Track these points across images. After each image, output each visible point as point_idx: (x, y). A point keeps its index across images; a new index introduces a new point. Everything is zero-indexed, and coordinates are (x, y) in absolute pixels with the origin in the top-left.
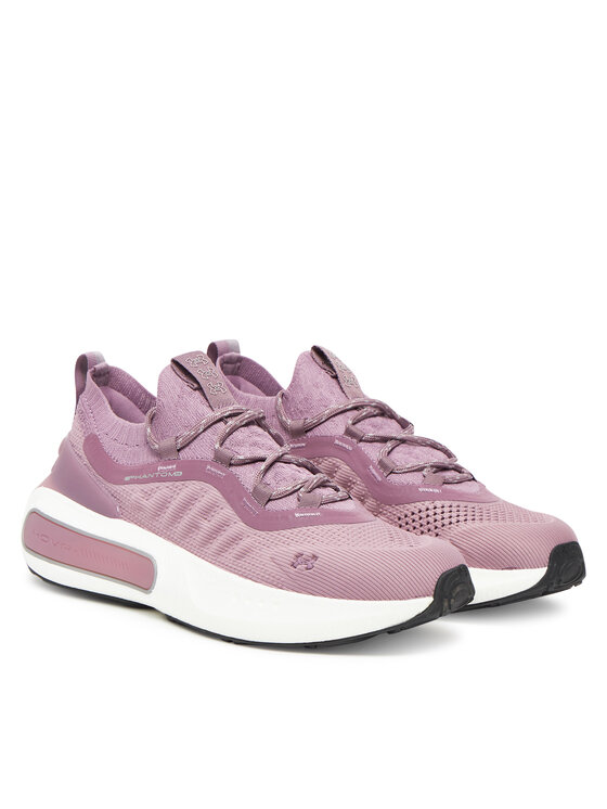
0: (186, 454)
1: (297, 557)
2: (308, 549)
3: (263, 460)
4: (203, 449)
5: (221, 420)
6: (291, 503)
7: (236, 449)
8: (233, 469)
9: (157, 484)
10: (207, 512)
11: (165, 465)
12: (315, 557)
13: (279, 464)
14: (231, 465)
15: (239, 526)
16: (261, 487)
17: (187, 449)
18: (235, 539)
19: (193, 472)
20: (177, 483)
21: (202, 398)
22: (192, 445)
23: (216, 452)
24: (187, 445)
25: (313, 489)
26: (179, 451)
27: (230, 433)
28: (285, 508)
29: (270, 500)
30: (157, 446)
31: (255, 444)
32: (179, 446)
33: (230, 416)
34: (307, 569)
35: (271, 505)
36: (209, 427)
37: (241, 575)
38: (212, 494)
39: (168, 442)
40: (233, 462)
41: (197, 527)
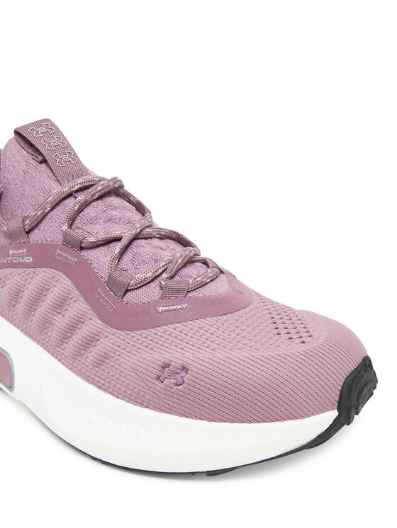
0: (36, 236)
1: (164, 368)
2: (176, 357)
3: (118, 239)
4: (53, 230)
5: (70, 195)
6: (153, 292)
7: (88, 228)
8: (84, 253)
9: (10, 270)
10: (59, 306)
11: (16, 248)
12: (184, 369)
13: (137, 242)
14: (82, 248)
15: (94, 324)
16: (116, 274)
17: (36, 231)
18: (91, 341)
19: (44, 257)
20: (28, 270)
21: (48, 171)
22: (42, 226)
23: (65, 234)
24: (37, 226)
25: (178, 271)
26: (28, 233)
27: (80, 210)
28: (146, 300)
29: (127, 291)
30: (5, 228)
31: (110, 220)
32: (27, 228)
33: (81, 190)
34: (176, 385)
35: (130, 297)
36: (57, 204)
37: (99, 387)
38: (63, 284)
39: (15, 224)
40: (83, 245)
41: (50, 323)
